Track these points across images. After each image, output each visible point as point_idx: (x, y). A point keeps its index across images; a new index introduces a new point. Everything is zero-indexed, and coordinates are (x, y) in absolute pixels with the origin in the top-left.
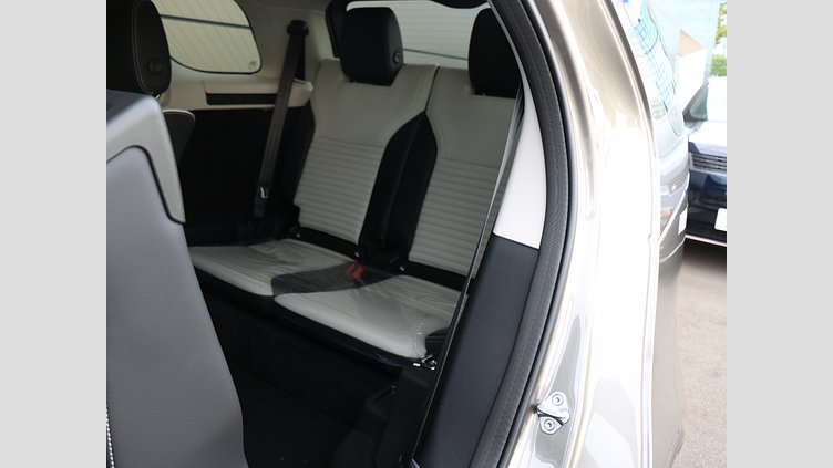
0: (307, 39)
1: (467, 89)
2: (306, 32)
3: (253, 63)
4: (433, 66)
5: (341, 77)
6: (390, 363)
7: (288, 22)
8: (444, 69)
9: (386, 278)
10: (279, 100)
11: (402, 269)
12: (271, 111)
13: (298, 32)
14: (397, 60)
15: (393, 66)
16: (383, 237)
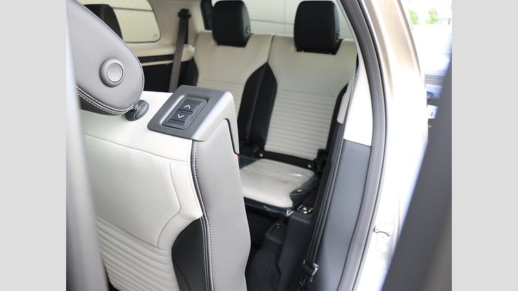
0: (190, 20)
1: (293, 48)
2: (190, 16)
3: (156, 35)
4: (270, 35)
5: (213, 42)
6: (273, 211)
7: (178, 10)
8: (277, 36)
9: (253, 161)
10: (176, 58)
11: (261, 155)
12: (171, 65)
13: (184, 16)
14: (248, 32)
15: (246, 35)
16: (247, 137)
